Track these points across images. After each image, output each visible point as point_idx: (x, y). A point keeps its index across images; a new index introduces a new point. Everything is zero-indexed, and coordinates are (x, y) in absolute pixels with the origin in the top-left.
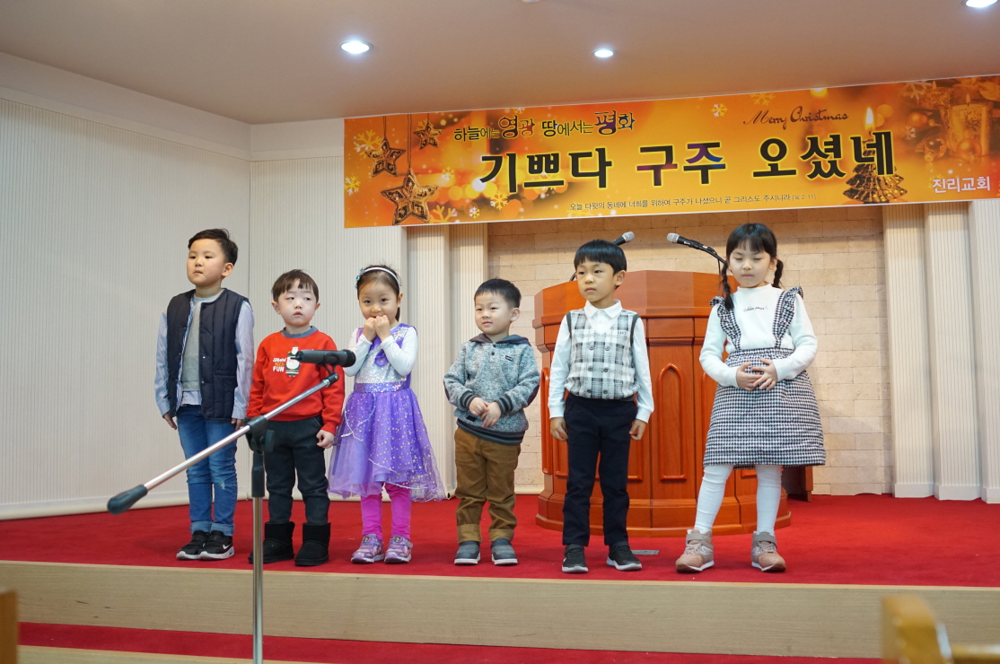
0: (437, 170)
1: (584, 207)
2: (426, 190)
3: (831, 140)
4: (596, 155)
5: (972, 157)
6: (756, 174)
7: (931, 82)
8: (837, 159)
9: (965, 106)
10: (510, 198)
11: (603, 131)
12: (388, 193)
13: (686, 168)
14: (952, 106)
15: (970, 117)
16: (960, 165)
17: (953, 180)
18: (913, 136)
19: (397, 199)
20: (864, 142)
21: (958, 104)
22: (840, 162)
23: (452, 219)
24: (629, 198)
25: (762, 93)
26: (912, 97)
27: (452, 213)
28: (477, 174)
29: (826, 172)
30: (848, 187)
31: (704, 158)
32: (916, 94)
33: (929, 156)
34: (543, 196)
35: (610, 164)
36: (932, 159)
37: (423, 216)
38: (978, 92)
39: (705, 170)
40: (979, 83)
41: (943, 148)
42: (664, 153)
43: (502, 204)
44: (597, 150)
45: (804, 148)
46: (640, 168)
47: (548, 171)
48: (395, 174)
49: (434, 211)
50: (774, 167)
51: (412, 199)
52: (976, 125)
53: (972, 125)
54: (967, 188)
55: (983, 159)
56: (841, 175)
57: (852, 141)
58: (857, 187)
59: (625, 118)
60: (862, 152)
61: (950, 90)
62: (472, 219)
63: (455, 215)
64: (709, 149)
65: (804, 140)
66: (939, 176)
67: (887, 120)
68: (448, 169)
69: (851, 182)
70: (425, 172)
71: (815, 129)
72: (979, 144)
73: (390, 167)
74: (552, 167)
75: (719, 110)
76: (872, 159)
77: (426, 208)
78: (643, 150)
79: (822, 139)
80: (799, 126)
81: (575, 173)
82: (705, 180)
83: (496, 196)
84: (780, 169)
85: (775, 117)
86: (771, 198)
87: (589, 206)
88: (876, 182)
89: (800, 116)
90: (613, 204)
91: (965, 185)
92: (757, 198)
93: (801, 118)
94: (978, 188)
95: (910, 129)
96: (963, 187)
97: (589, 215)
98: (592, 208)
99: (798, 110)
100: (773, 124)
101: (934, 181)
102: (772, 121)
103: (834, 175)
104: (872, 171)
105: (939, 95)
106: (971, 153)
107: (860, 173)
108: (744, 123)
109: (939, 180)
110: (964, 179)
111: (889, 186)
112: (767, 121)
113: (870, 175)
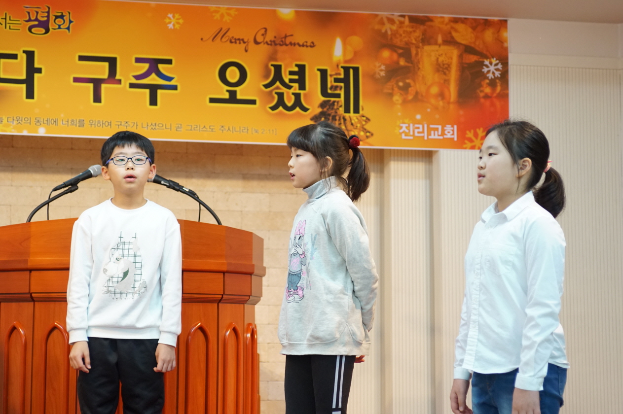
1: (5, 121)
3: (296, 69)
4: (22, 58)
5: (441, 103)
6: (212, 100)
7: (403, 16)
8: (302, 92)
9: (435, 47)
11: (33, 30)
13: (132, 86)
14: (424, 45)
15: (441, 59)
16: (429, 110)
17: (421, 126)
18: (383, 74)
20: (331, 76)
21: (429, 44)
22: (305, 95)
24: (62, 115)
25: (223, 7)
26: (383, 31)
29: (289, 104)
31: (153, 75)
32: (388, 28)
33: (397, 98)
35: (39, 71)
36: (400, 101)
38: (450, 33)
39: (153, 89)
40: (452, 24)
41: (412, 90)
42: (106, 64)
44: (24, 52)
45: (267, 76)
46: (76, 80)
50: (233, 94)
52: (446, 69)
53: (442, 68)
54: (434, 136)
55: (452, 106)
56: (305, 110)
57: (319, 73)
59: (62, 17)
60: (329, 85)
61: (422, 27)
64: (161, 66)
65: (267, 67)
66: (406, 121)
67: (356, 53)
69: (315, 118)
71: (279, 55)
72: (449, 89)
75: (174, 21)
76: (338, 96)
78: (82, 58)
79: (286, 67)
80: (263, 50)
82: (153, 101)
84: (239, 97)
85: (237, 37)
86: (227, 129)
87: (12, 121)
88: (342, 121)
89: (264, 39)
90: (42, 121)
91: (432, 132)
92: (211, 127)
93: (265, 41)
94: (445, 136)
95: (380, 66)
96: (430, 135)
97: (11, 132)
98: (15, 122)
99: (263, 31)
100: (234, 44)
101: (401, 125)
102: (233, 41)
103: (298, 109)
104: (338, 109)
105: (411, 32)
106: (440, 98)
107: (325, 109)
108: (202, 39)
109: (407, 125)
110: (432, 126)
111: (355, 127)
112: (227, 40)
113: (336, 112)
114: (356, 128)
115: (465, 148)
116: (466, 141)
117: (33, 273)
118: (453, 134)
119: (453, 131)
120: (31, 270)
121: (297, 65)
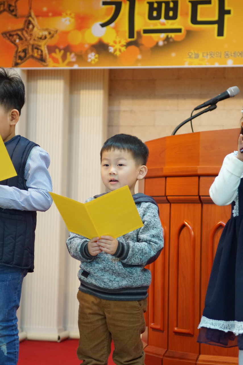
0: (57, 14)
1: (201, 56)
2: (46, 33)
4: (216, 2)
10: (129, 44)
12: (9, 35)
19: (17, 41)
23: (70, 64)
27: (71, 57)
28: (96, 20)
34: (161, 43)
35: (229, 12)
37: (42, 60)
43: (120, 50)
47: (167, 17)
48: (15, 15)
49: (53, 54)
51: (32, 42)
62: (90, 64)
63: (74, 60)
68: (69, 12)
70: (45, 15)
73: (12, 8)
74: (171, 14)
77: (45, 51)
81: (194, 20)
83: (115, 42)
87: (206, 55)
90: (230, 53)
97: (206, 65)
98: (209, 57)
117: (168, 179)
120: (166, 177)
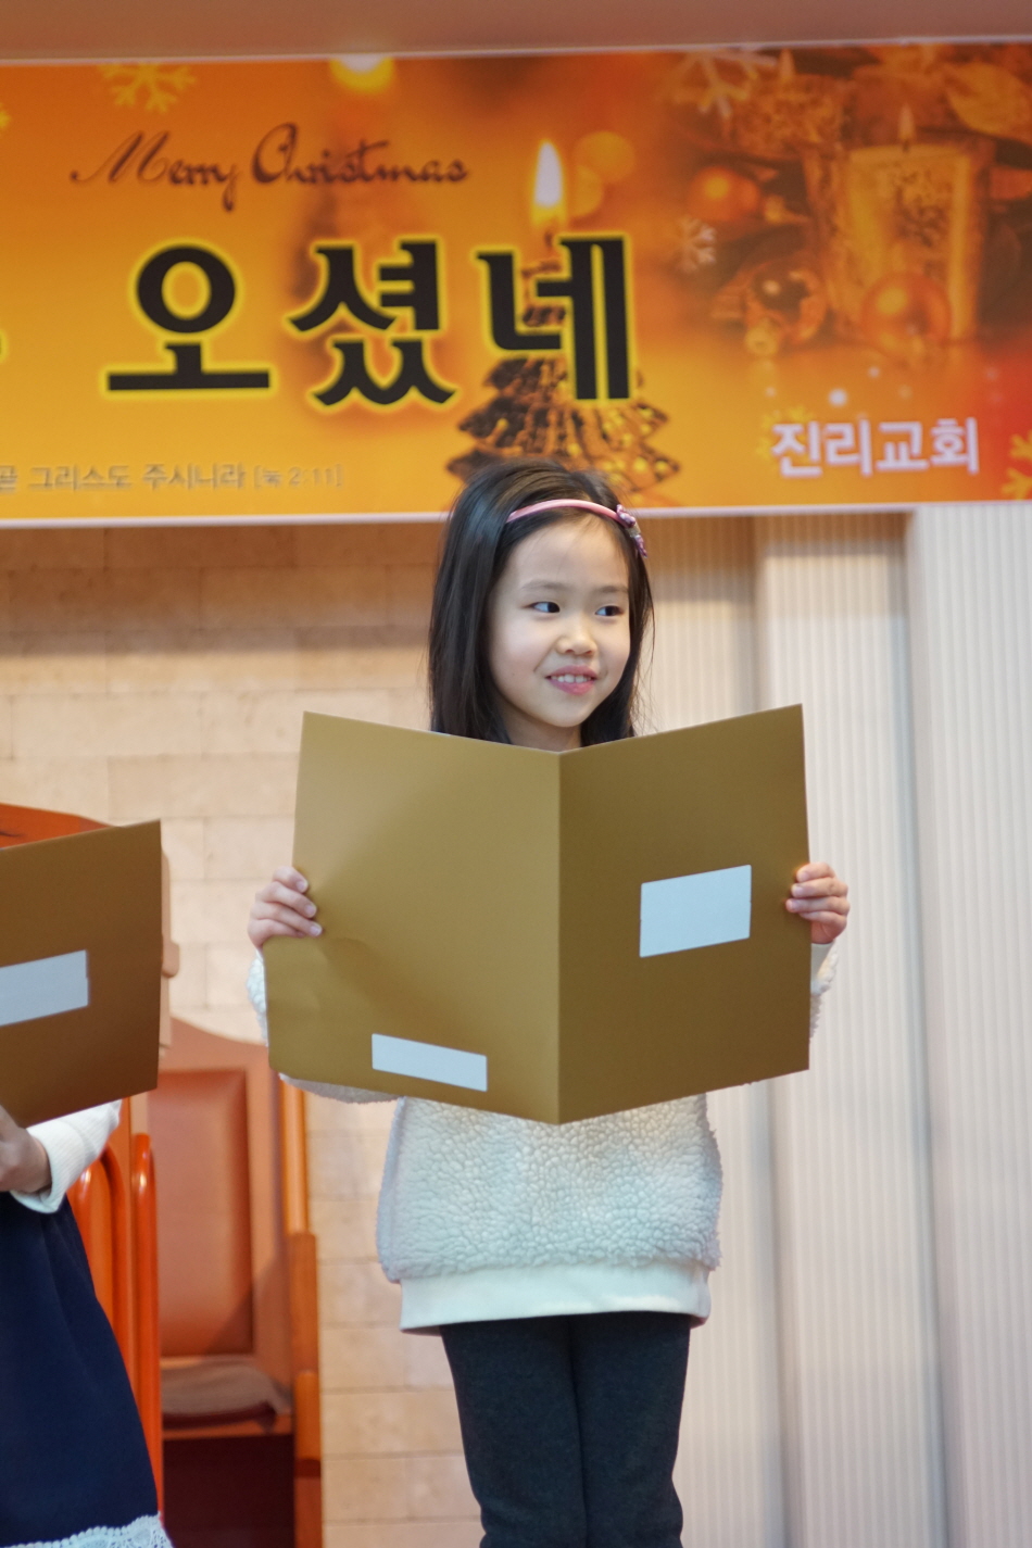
3: (404, 259)
5: (917, 346)
6: (119, 382)
7: (774, 53)
8: (426, 336)
14: (849, 149)
15: (910, 193)
16: (874, 372)
17: (847, 430)
18: (706, 256)
20: (527, 274)
21: (869, 142)
22: (438, 346)
25: (148, 65)
26: (704, 108)
29: (384, 379)
30: (465, 444)
32: (720, 97)
33: (761, 337)
36: (772, 347)
38: (944, 100)
40: (950, 69)
41: (812, 308)
45: (302, 289)
50: (188, 358)
52: (933, 224)
53: (917, 225)
54: (897, 460)
55: (956, 355)
56: (440, 395)
57: (483, 269)
58: (500, 443)
60: (520, 307)
61: (842, 87)
65: (302, 254)
66: (796, 414)
67: (611, 192)
69: (476, 424)
71: (345, 216)
72: (944, 297)
76: (553, 342)
79: (370, 252)
80: (288, 199)
84: (210, 364)
85: (195, 162)
86: (171, 476)
88: (570, 428)
89: (288, 161)
91: (890, 449)
92: (119, 473)
93: (293, 167)
94: (936, 460)
95: (696, 232)
96: (882, 458)
99: (282, 137)
100: (184, 189)
101: (779, 428)
102: (182, 174)
103: (414, 395)
104: (554, 385)
105: (802, 107)
106: (912, 329)
107: (509, 391)
108: (74, 176)
109: (798, 428)
110: (887, 427)
111: (615, 444)
112: (162, 174)
113: (547, 399)
114: (619, 449)
115: (1010, 497)
116: (1013, 473)
118: (964, 451)
119: (964, 439)
121: (406, 246)
